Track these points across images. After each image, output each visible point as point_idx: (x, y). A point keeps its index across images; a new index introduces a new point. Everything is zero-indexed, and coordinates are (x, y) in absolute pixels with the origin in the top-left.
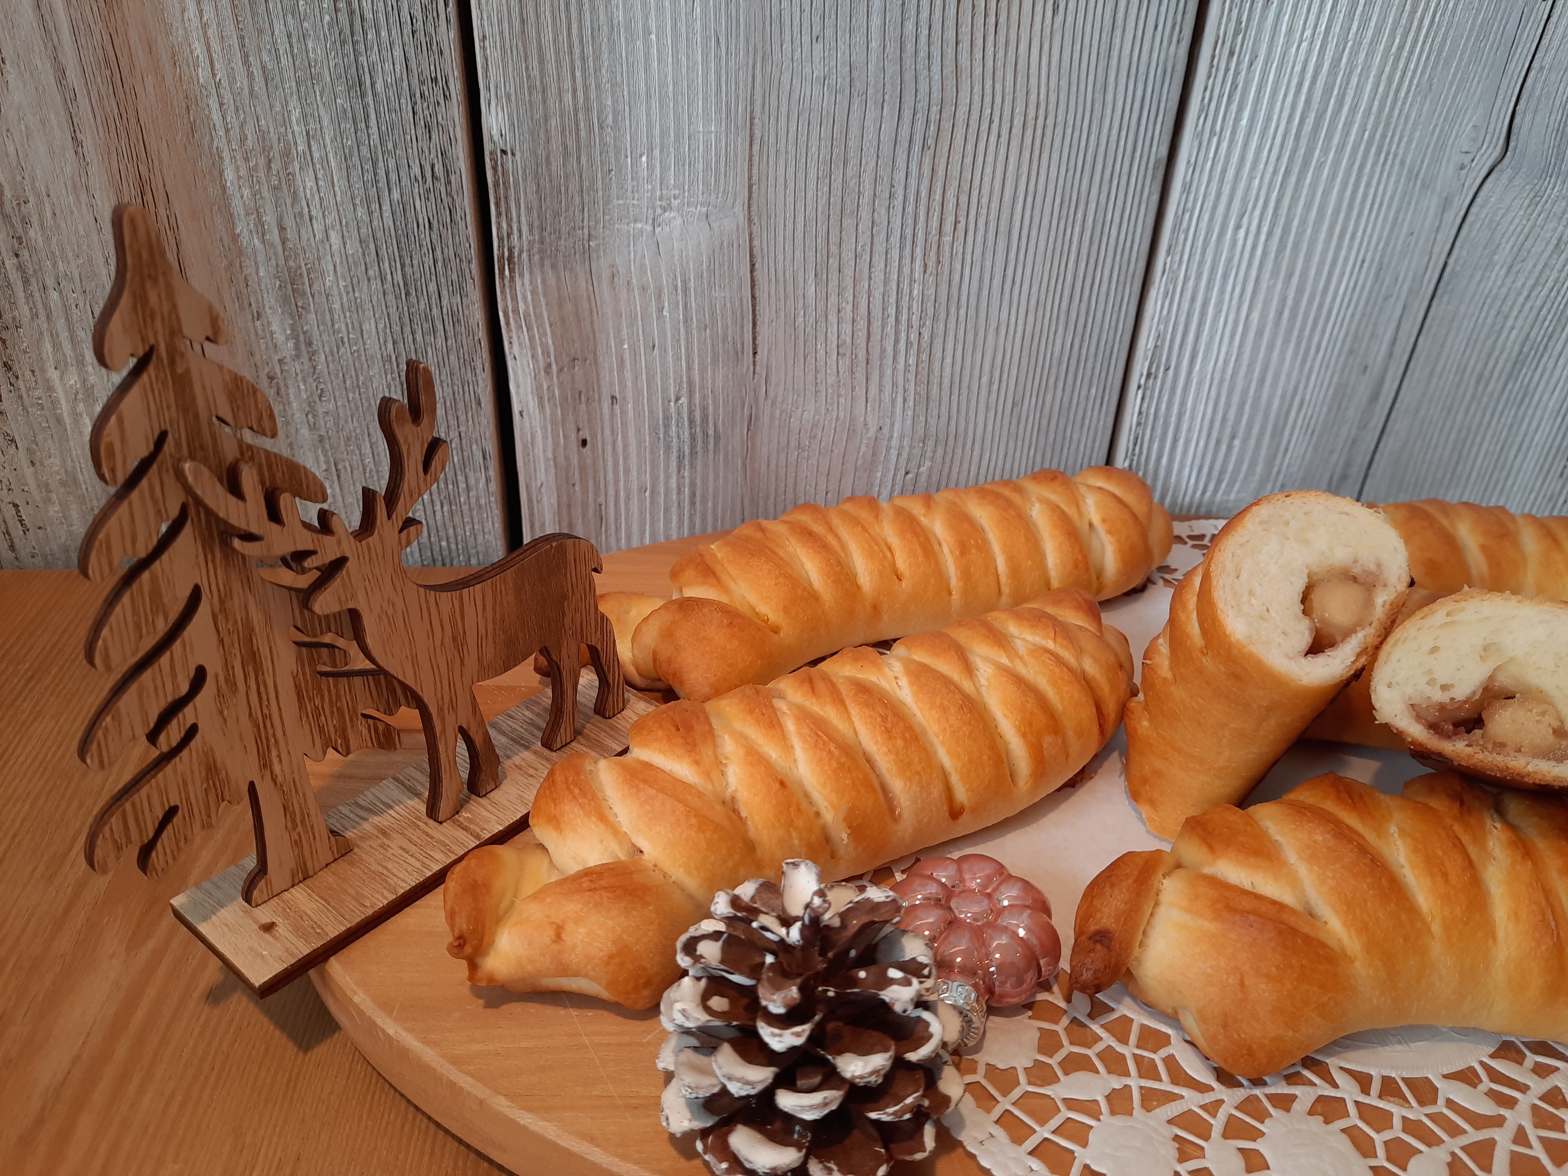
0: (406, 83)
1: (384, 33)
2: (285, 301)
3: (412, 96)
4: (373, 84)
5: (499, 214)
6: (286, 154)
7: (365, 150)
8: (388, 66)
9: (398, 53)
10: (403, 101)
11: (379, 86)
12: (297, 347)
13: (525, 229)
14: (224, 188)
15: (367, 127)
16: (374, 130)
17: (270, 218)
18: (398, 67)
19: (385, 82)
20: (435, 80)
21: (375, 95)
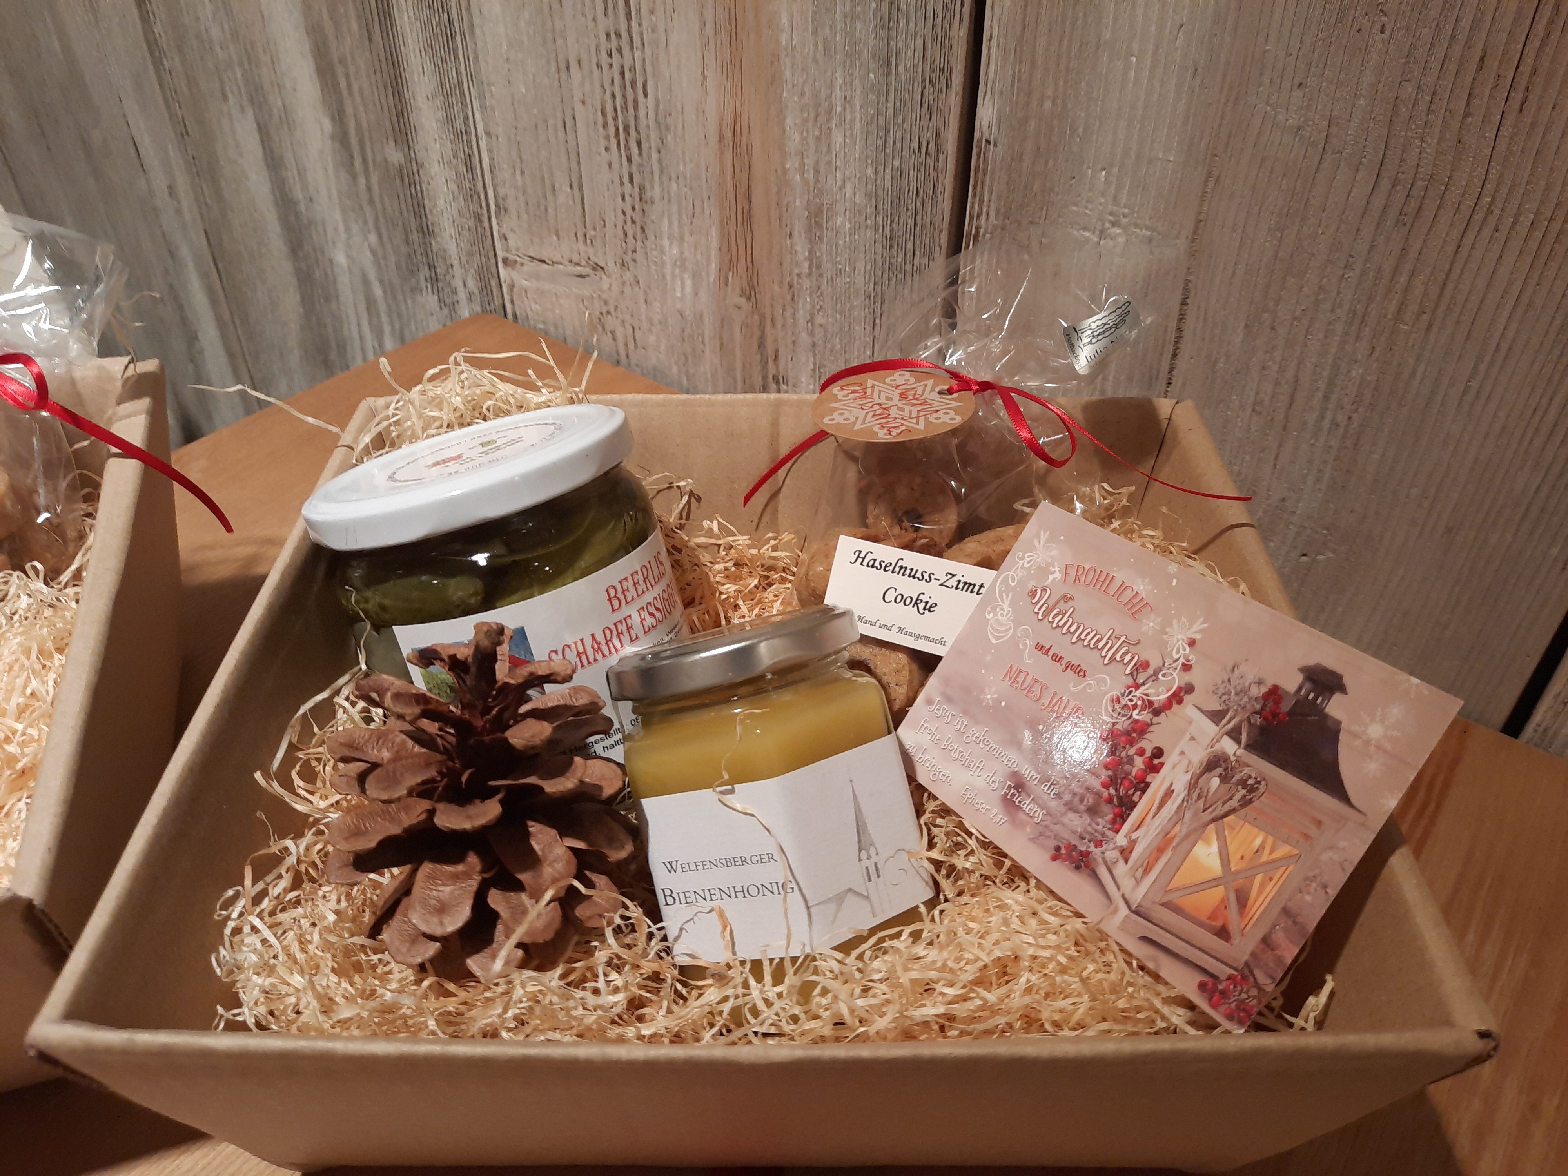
0: (920, 70)
1: (912, 24)
2: (809, 229)
3: (923, 81)
4: (896, 66)
5: (974, 195)
6: (829, 112)
7: (881, 120)
8: (910, 53)
9: (919, 42)
10: (916, 84)
11: (901, 69)
12: (810, 267)
13: (992, 213)
14: (784, 131)
15: (887, 101)
16: (891, 105)
17: (809, 162)
18: (916, 55)
19: (906, 66)
20: (942, 70)
21: (896, 74)
